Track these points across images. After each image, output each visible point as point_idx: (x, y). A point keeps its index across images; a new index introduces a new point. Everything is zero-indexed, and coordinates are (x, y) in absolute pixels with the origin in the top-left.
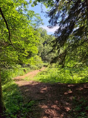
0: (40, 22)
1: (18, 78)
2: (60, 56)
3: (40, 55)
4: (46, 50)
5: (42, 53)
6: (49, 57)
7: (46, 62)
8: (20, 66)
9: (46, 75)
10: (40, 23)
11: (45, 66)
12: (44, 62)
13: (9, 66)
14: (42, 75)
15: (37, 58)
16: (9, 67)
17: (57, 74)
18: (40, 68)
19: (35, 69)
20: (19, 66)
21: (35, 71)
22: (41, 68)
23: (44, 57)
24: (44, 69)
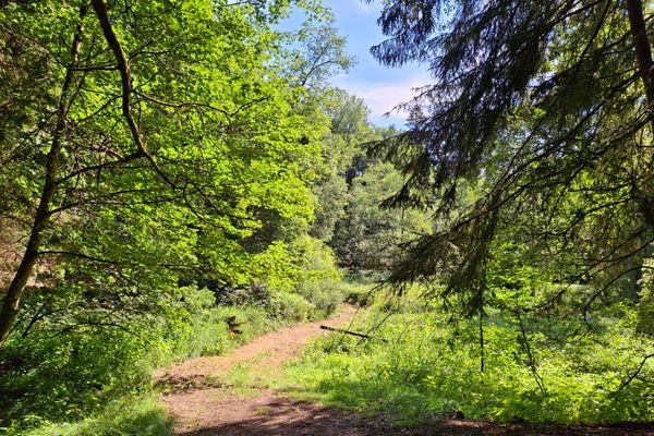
0: (331, 55)
1: (186, 369)
2: (455, 229)
3: (329, 237)
4: (360, 207)
5: (337, 225)
6: (382, 245)
7: (359, 277)
8: (207, 295)
9: (359, 355)
10: (327, 59)
11: (353, 299)
12: (350, 278)
13: (139, 293)
14: (334, 357)
15: (309, 249)
16: (141, 299)
17: (429, 353)
18: (324, 312)
19: (298, 318)
20: (200, 296)
21: (296, 331)
22: (330, 309)
23: (353, 249)
24: (347, 318)
